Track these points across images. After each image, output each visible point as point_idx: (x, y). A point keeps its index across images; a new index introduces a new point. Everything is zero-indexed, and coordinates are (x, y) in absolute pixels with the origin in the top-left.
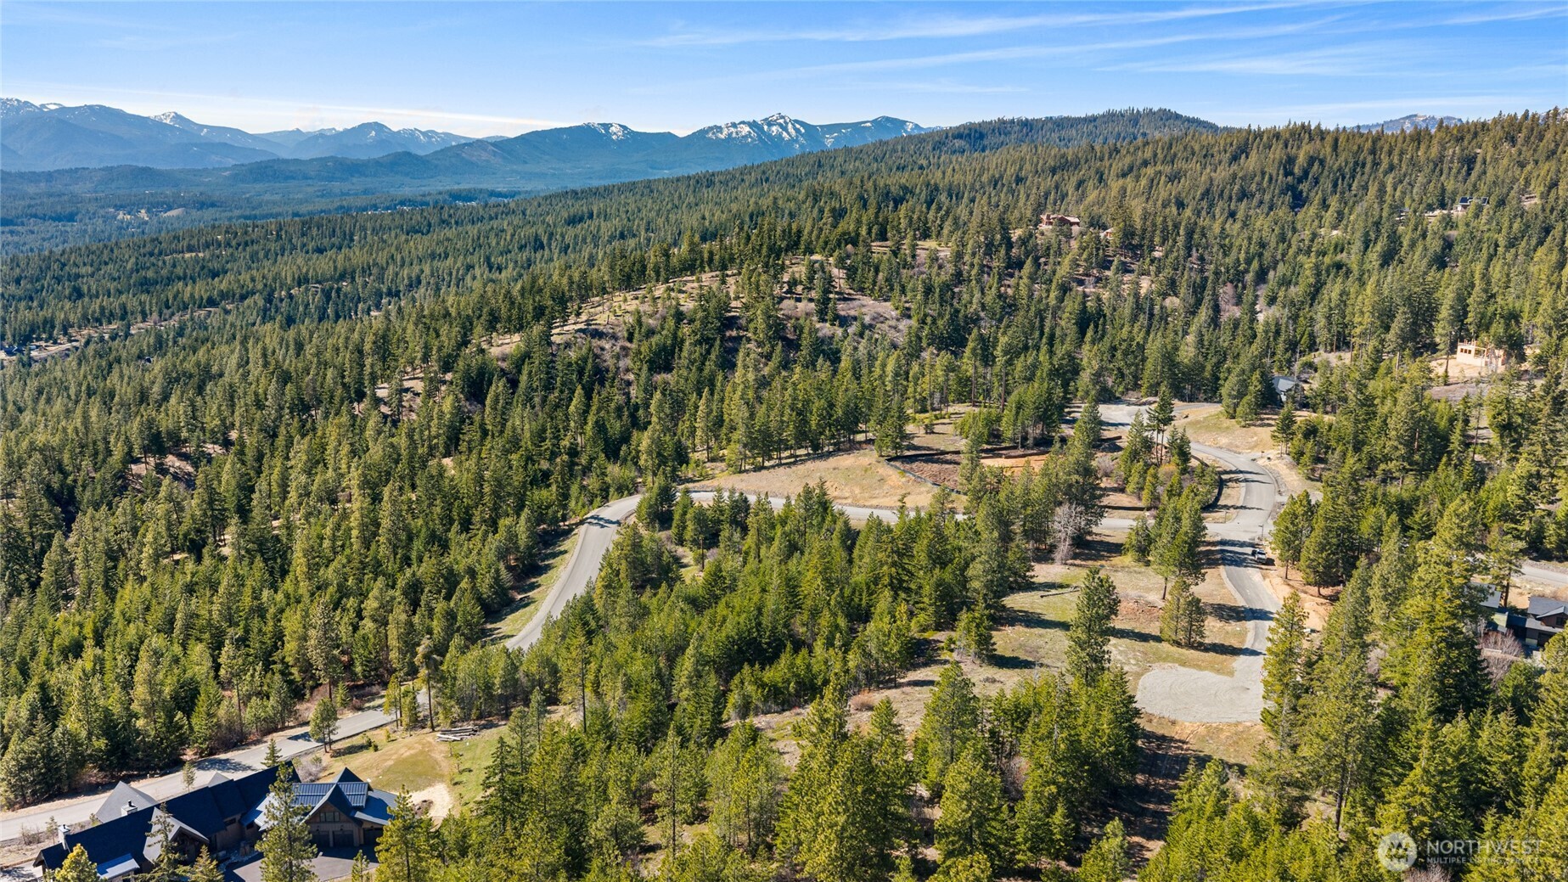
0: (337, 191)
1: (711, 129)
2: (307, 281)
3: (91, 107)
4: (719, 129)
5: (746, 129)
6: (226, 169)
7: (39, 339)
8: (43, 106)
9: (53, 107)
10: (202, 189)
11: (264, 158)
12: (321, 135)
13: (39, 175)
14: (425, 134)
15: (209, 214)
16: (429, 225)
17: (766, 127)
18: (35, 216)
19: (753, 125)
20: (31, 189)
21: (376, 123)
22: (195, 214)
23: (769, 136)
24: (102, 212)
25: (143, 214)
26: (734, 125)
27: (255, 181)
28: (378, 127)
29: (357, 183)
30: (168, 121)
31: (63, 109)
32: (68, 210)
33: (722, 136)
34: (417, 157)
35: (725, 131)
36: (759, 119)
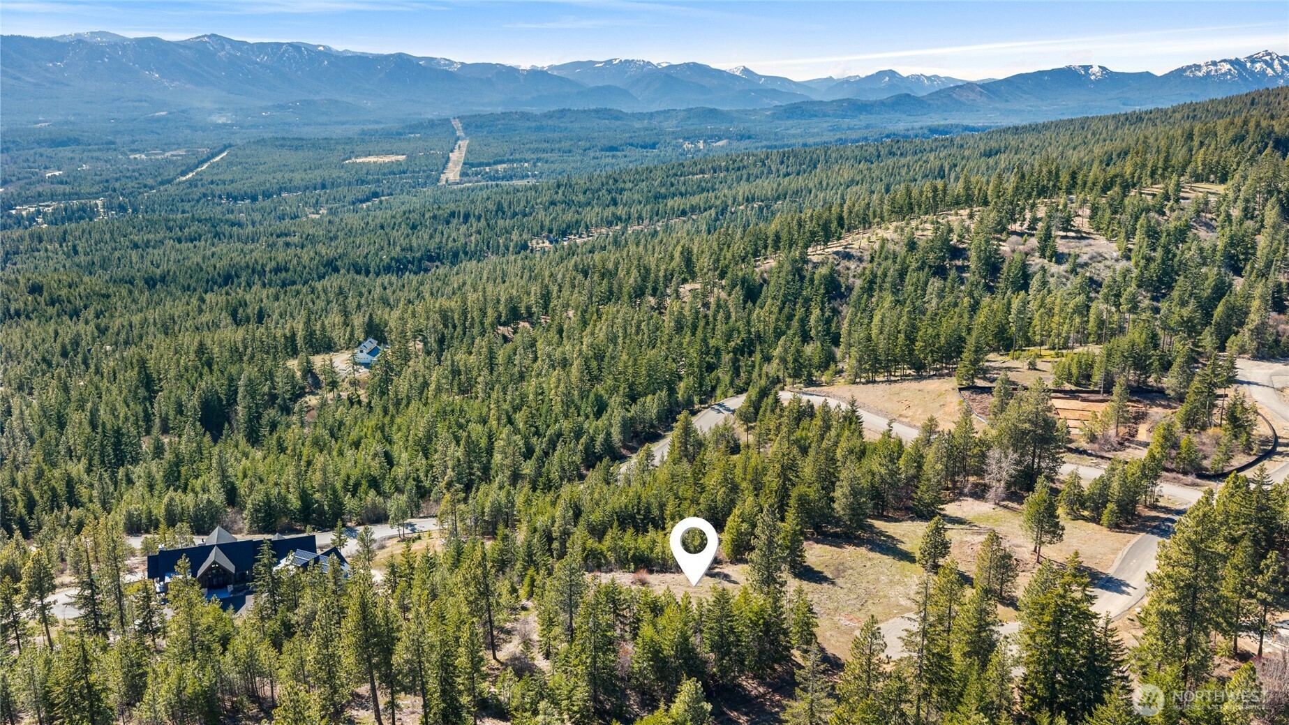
0: (845, 126)
1: (1189, 67)
2: (753, 200)
3: (688, 64)
4: (1198, 67)
5: (1227, 66)
6: (769, 109)
7: (571, 234)
8: (659, 64)
9: (664, 65)
10: (747, 125)
11: (797, 101)
12: (847, 81)
13: (644, 115)
14: (928, 78)
15: (743, 144)
16: (879, 156)
17: (1249, 65)
18: (632, 145)
19: (1235, 63)
20: (637, 125)
21: (891, 71)
22: (735, 144)
23: (1252, 73)
24: (674, 142)
25: (701, 145)
26: (1214, 63)
27: (788, 118)
28: (892, 73)
29: (864, 119)
30: (738, 73)
31: (671, 67)
32: (653, 141)
33: (1200, 74)
34: (915, 98)
35: (1204, 70)
36: (1242, 58)
